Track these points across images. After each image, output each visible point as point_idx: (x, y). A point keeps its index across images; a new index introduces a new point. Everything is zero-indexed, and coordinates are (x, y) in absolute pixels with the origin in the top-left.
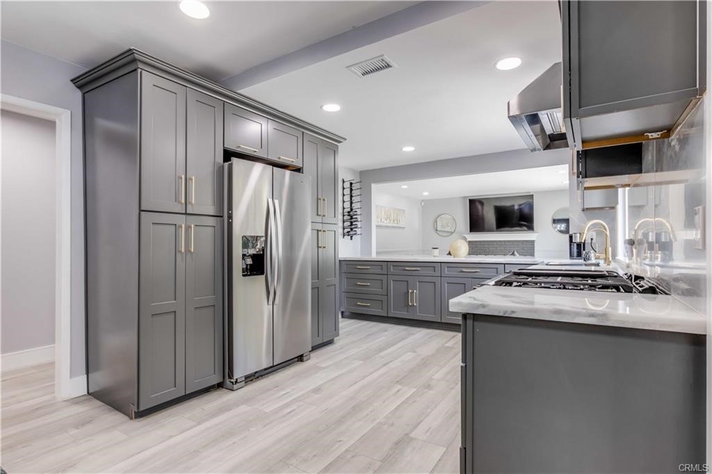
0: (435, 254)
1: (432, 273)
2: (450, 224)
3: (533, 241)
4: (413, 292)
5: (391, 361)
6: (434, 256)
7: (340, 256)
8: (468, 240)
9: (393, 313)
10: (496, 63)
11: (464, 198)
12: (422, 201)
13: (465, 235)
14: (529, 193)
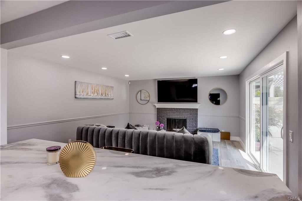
3: (197, 109)
8: (156, 107)
11: (155, 80)
12: (130, 81)
13: (155, 104)
14: (195, 77)
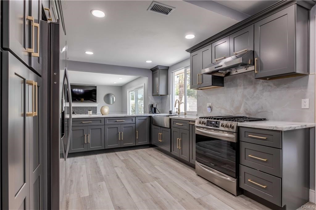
1: (99, 123)
3: (97, 107)
4: (88, 135)
5: (117, 175)
6: (90, 115)
9: (72, 151)
10: (185, 36)
14: (94, 85)
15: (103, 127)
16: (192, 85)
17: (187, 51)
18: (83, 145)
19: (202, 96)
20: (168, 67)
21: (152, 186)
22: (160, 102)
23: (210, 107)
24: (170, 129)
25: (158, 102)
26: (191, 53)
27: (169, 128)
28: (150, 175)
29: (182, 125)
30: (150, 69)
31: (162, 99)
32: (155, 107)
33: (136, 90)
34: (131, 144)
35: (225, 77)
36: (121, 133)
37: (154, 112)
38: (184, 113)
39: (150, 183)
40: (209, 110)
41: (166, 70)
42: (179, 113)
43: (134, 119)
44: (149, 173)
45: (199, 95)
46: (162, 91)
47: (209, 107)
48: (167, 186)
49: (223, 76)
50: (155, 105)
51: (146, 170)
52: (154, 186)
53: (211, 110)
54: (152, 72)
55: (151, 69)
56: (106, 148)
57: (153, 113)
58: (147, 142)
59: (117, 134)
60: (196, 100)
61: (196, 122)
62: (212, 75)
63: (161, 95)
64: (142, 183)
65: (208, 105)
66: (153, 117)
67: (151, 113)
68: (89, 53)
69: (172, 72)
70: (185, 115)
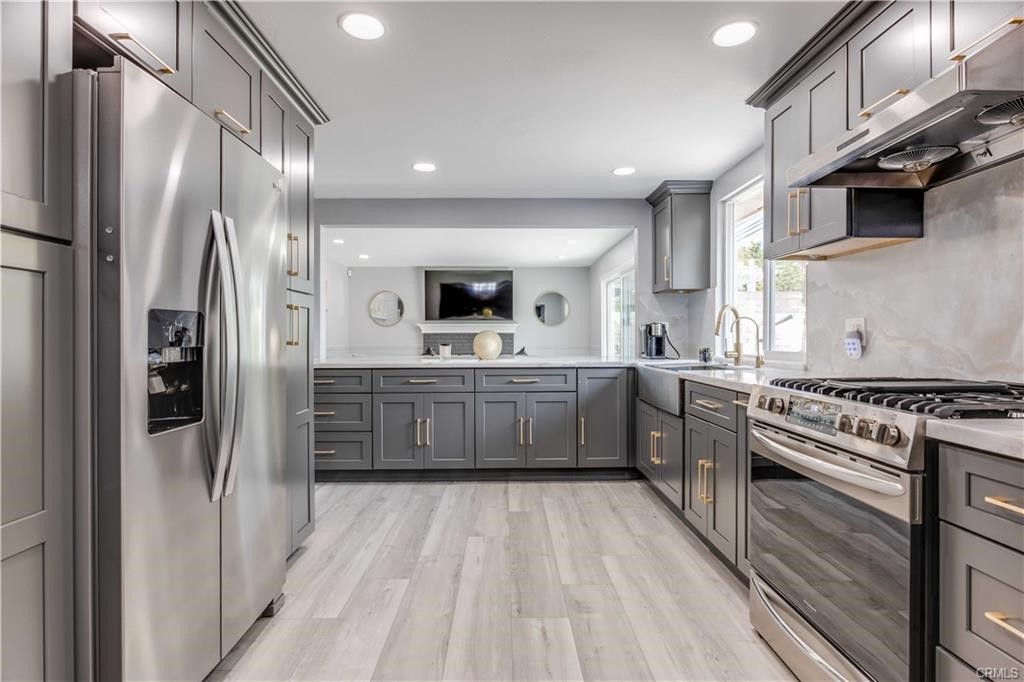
0: (447, 356)
1: (459, 386)
2: (382, 308)
3: (512, 334)
4: (425, 422)
5: (460, 566)
6: (445, 358)
7: (315, 363)
8: (423, 332)
9: (383, 462)
11: (418, 268)
12: (350, 268)
13: (419, 325)
14: (506, 267)
15: (468, 399)
16: (772, 241)
17: (752, 101)
18: (411, 451)
19: (826, 286)
20: (710, 184)
21: (544, 634)
22: (685, 316)
23: (859, 335)
24: (681, 420)
25: (677, 316)
26: (767, 109)
27: (679, 417)
28: (565, 588)
29: (716, 410)
30: (644, 197)
31: (689, 306)
32: (659, 334)
33: (624, 276)
34: (564, 460)
35: (926, 189)
36: (526, 422)
37: (654, 351)
38: (755, 360)
39: (546, 620)
40: (852, 348)
41: (703, 194)
42: (737, 360)
43: (571, 374)
44: (568, 578)
45: (814, 283)
46: (684, 276)
47: (851, 335)
48: (597, 651)
49: (919, 184)
50: (659, 326)
51: (564, 564)
52: (549, 635)
53: (864, 348)
54: (651, 207)
55: (647, 199)
56: (478, 467)
57: (651, 355)
58: (618, 459)
59: (515, 422)
60: (804, 309)
61: (751, 397)
62: (849, 190)
63: (688, 291)
64: (516, 614)
65: (851, 325)
66: (641, 372)
67: (644, 356)
68: (425, 167)
69: (724, 202)
70: (758, 366)
